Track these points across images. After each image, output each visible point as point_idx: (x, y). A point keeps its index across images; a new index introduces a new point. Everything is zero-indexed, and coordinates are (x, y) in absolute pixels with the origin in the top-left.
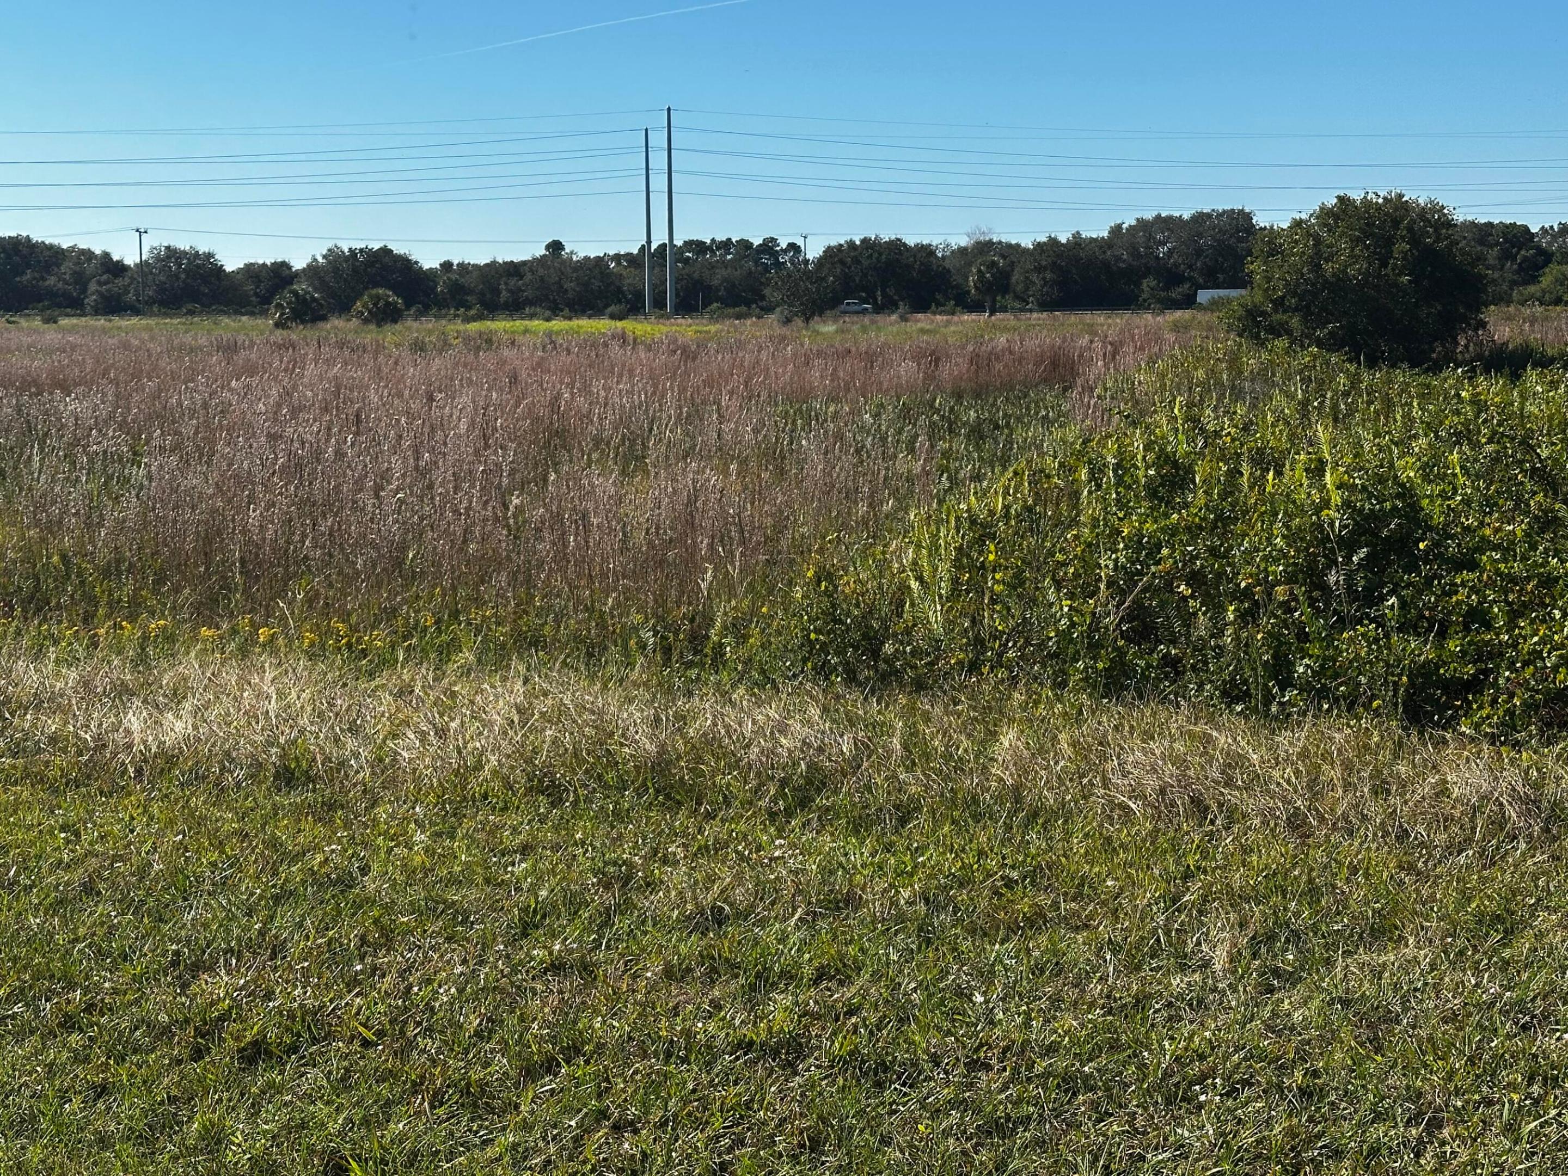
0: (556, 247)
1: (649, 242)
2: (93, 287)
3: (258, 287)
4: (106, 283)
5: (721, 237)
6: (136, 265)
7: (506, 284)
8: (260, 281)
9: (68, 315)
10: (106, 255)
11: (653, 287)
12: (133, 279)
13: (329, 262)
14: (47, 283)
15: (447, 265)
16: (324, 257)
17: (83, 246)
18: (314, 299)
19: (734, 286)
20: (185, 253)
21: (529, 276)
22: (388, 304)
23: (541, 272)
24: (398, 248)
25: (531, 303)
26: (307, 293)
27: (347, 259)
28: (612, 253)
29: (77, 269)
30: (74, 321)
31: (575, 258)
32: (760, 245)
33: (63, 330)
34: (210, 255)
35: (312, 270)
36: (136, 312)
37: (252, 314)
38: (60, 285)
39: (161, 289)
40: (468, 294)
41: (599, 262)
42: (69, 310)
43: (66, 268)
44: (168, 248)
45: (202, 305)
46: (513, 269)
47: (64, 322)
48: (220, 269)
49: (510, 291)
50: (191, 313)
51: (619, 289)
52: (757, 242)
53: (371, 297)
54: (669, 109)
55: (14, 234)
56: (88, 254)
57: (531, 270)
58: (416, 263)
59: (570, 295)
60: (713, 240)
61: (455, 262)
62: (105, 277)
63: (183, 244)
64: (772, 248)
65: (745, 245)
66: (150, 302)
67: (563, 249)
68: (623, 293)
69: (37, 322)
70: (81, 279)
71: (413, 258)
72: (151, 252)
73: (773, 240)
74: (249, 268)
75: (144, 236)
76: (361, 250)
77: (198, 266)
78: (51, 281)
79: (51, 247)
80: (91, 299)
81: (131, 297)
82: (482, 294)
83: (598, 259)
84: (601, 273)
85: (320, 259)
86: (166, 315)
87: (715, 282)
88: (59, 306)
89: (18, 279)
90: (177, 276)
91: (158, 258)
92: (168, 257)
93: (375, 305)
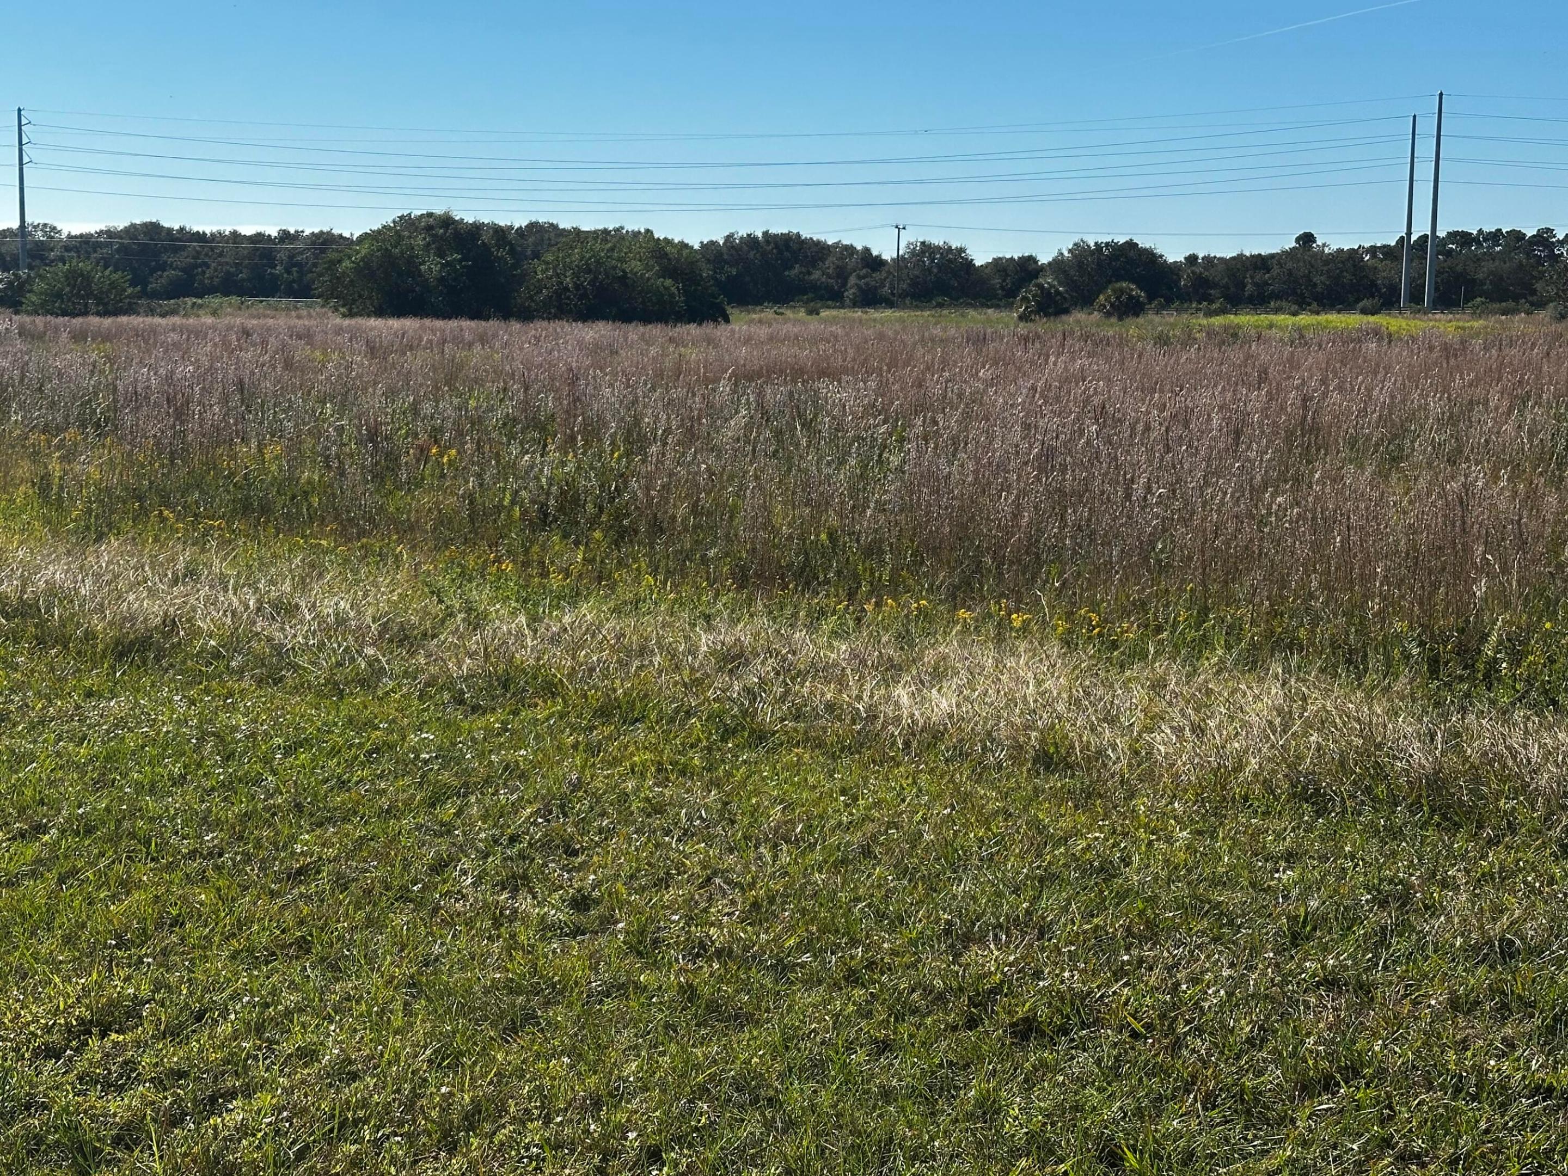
0: (1307, 239)
1: (1409, 233)
2: (852, 280)
3: (1004, 281)
4: (864, 277)
5: (1489, 228)
6: (893, 260)
7: (1252, 277)
8: (1007, 275)
9: (829, 307)
10: (867, 250)
11: (1410, 281)
12: (889, 273)
13: (1074, 256)
14: (812, 277)
15: (1192, 259)
16: (1070, 251)
17: (846, 242)
18: (1058, 293)
19: (1501, 278)
20: (939, 248)
21: (1276, 271)
22: (1131, 297)
23: (1290, 265)
24: (1143, 242)
25: (1277, 296)
26: (1051, 286)
27: (1092, 253)
28: (1367, 245)
29: (840, 263)
30: (834, 312)
31: (1327, 250)
32: (1534, 236)
33: (825, 321)
34: (961, 250)
35: (1058, 264)
36: (891, 305)
37: (997, 307)
38: (824, 279)
39: (914, 283)
40: (1211, 288)
41: (1353, 255)
42: (830, 303)
43: (830, 262)
44: (923, 243)
45: (951, 298)
46: (1261, 262)
47: (825, 313)
48: (969, 264)
49: (1255, 284)
50: (941, 305)
51: (1373, 284)
52: (1530, 232)
53: (1114, 291)
54: (1441, 94)
55: (785, 231)
56: (850, 249)
57: (1279, 263)
58: (1161, 256)
59: (1319, 289)
60: (1480, 231)
61: (1201, 256)
62: (864, 271)
63: (937, 240)
64: (1547, 239)
65: (1517, 236)
66: (904, 295)
67: (1315, 241)
68: (1376, 285)
69: (802, 314)
70: (842, 274)
71: (1158, 251)
72: (908, 247)
73: (1549, 230)
74: (997, 261)
75: (902, 232)
76: (1107, 244)
77: (950, 261)
78: (816, 275)
79: (818, 243)
80: (850, 293)
81: (886, 290)
82: (1226, 287)
83: (1352, 251)
84: (1354, 266)
85: (1066, 254)
86: (917, 308)
87: (1481, 276)
88: (822, 298)
89: (787, 273)
90: (929, 270)
91: (913, 253)
92: (923, 252)
93: (1118, 298)
